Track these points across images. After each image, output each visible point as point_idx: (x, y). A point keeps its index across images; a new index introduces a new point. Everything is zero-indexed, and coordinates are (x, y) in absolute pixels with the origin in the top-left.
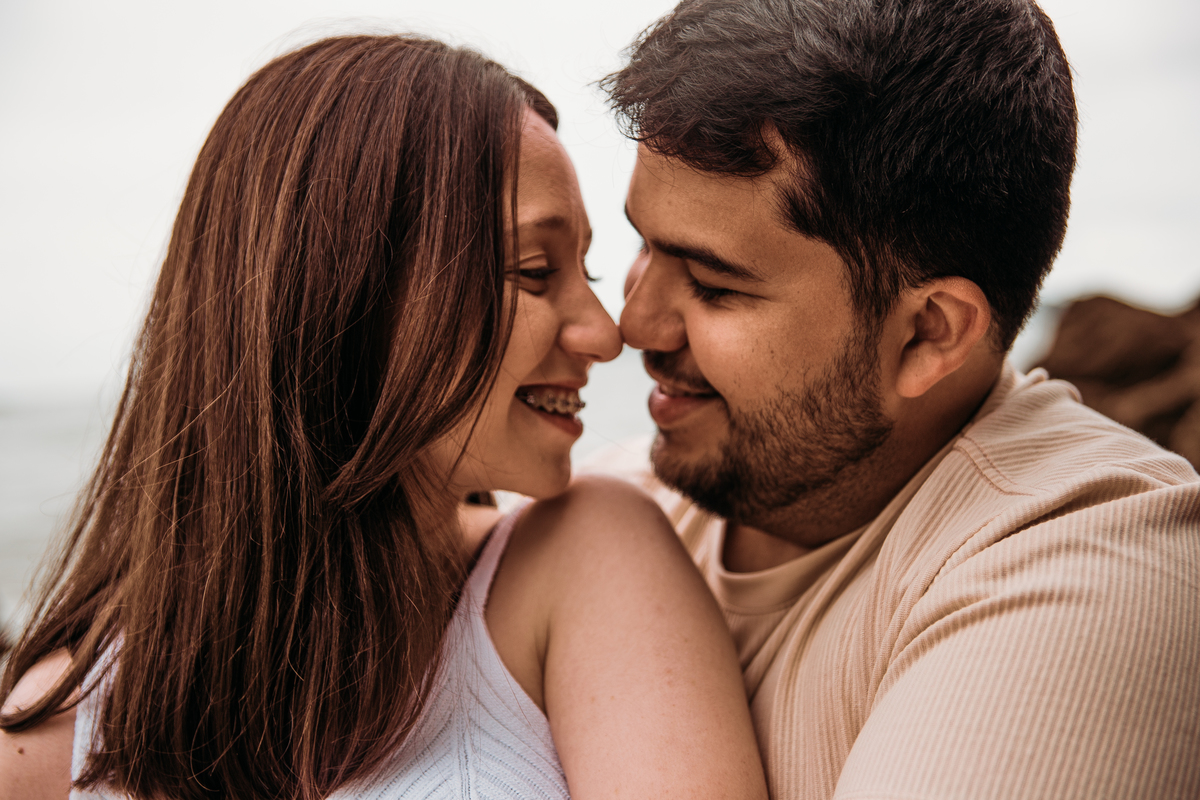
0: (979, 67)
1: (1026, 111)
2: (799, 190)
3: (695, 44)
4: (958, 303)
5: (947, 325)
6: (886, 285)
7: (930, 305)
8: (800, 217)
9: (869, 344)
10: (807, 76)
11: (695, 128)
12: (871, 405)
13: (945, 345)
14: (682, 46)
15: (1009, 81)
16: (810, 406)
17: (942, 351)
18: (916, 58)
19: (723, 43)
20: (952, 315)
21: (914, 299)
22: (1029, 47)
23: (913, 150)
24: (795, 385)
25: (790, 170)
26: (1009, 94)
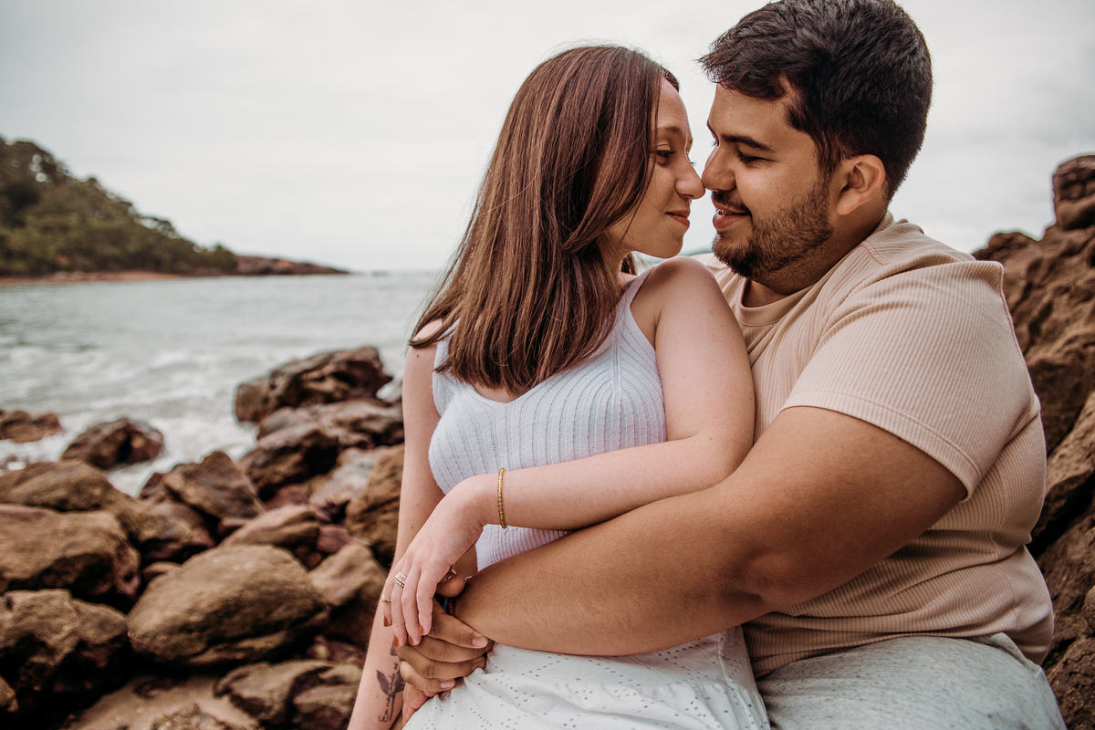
0: (887, 48)
1: (909, 72)
2: (795, 107)
3: (748, 37)
4: (870, 168)
5: (863, 180)
6: (834, 157)
7: (855, 170)
8: (795, 121)
9: (825, 186)
10: (802, 50)
11: (746, 76)
12: (823, 217)
13: (861, 190)
14: (741, 38)
15: (901, 56)
16: (794, 216)
17: (860, 193)
18: (856, 42)
19: (762, 35)
20: (866, 174)
21: (848, 165)
22: (911, 42)
23: (853, 87)
24: (788, 205)
25: (791, 96)
26: (901, 62)
